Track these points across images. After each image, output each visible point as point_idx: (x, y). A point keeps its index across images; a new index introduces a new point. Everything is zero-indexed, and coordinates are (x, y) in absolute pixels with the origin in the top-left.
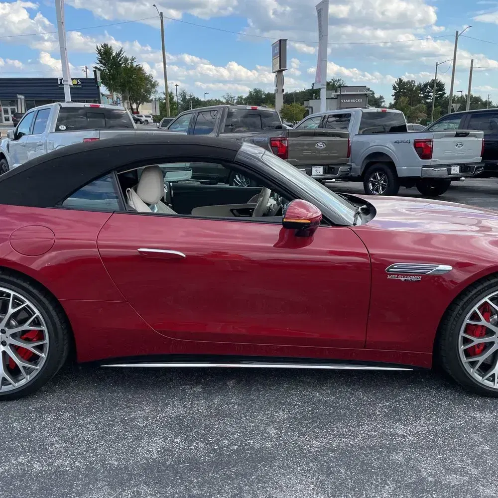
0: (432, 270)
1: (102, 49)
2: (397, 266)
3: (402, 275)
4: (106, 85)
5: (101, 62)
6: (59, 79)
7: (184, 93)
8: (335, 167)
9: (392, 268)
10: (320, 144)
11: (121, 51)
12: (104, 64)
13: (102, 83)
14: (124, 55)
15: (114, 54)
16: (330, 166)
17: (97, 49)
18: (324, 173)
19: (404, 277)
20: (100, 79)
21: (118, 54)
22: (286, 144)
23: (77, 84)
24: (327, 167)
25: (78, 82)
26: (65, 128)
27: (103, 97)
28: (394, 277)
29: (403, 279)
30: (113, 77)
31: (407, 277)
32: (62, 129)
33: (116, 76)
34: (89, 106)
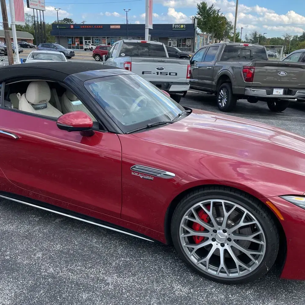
0: (160, 174)
1: (201, 5)
2: (138, 167)
3: (141, 174)
4: (201, 28)
5: (199, 14)
6: (173, 25)
7: (256, 33)
8: (293, 90)
9: (134, 167)
10: (282, 73)
11: (212, 5)
12: (201, 15)
13: (198, 27)
14: (214, 8)
15: (208, 8)
16: (290, 89)
17: (198, 6)
18: (283, 94)
19: (142, 176)
20: (197, 24)
21: (210, 8)
22: (252, 71)
23: (183, 28)
24: (287, 90)
25: (184, 27)
26: (124, 55)
27: (198, 35)
28: (136, 174)
29: (142, 177)
30: (205, 23)
31: (144, 176)
32: (123, 55)
33: (207, 22)
34: (140, 42)
